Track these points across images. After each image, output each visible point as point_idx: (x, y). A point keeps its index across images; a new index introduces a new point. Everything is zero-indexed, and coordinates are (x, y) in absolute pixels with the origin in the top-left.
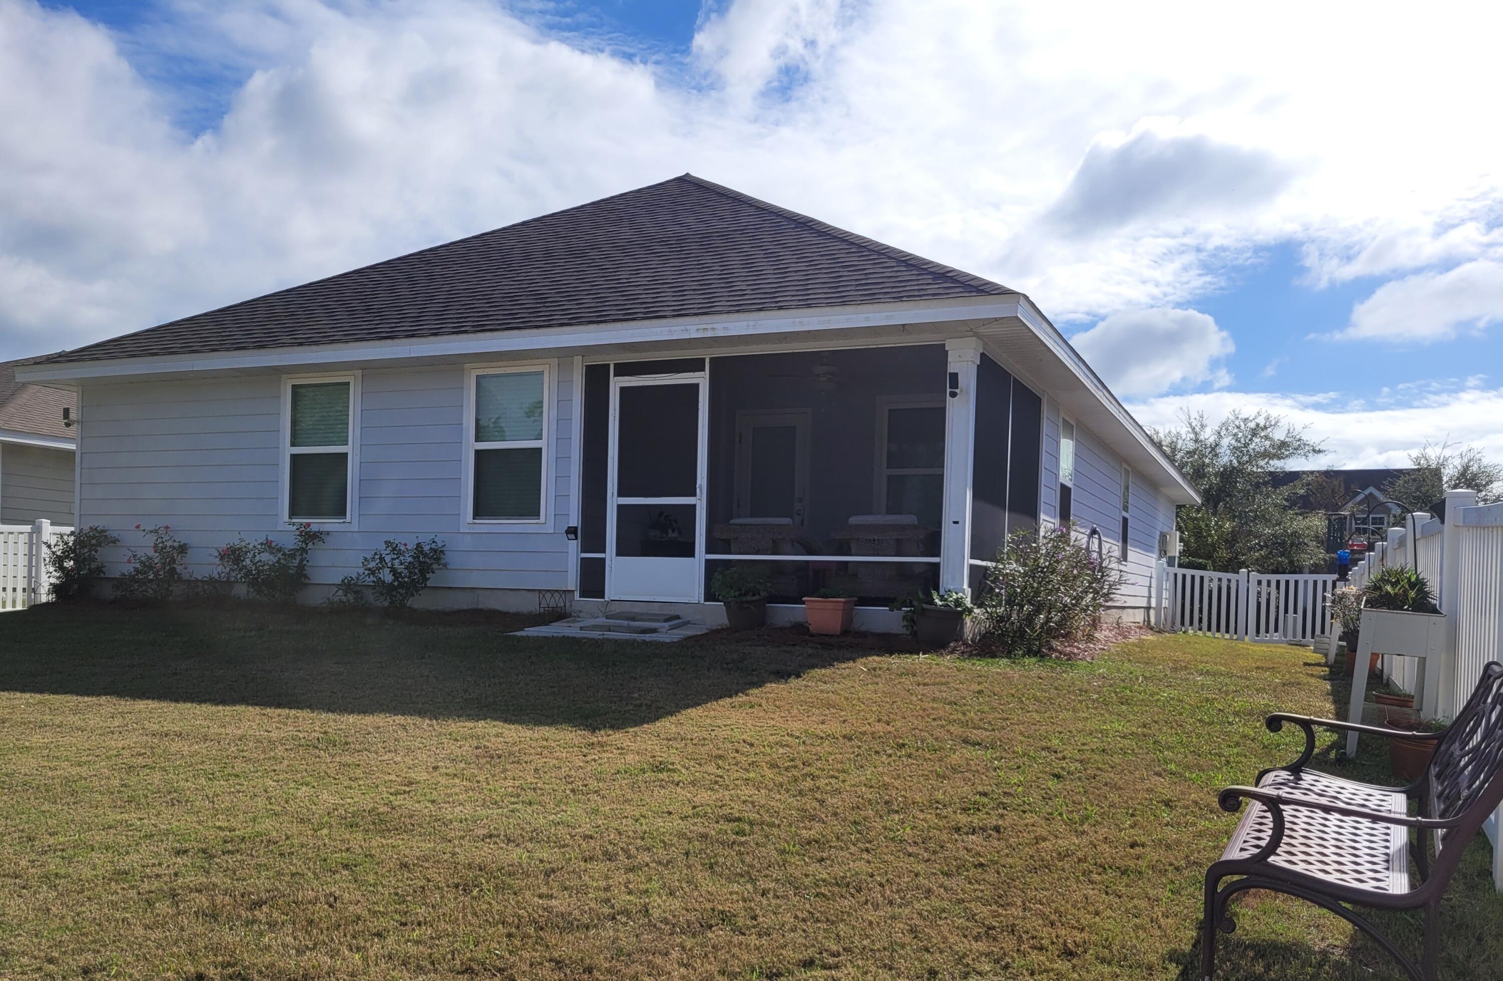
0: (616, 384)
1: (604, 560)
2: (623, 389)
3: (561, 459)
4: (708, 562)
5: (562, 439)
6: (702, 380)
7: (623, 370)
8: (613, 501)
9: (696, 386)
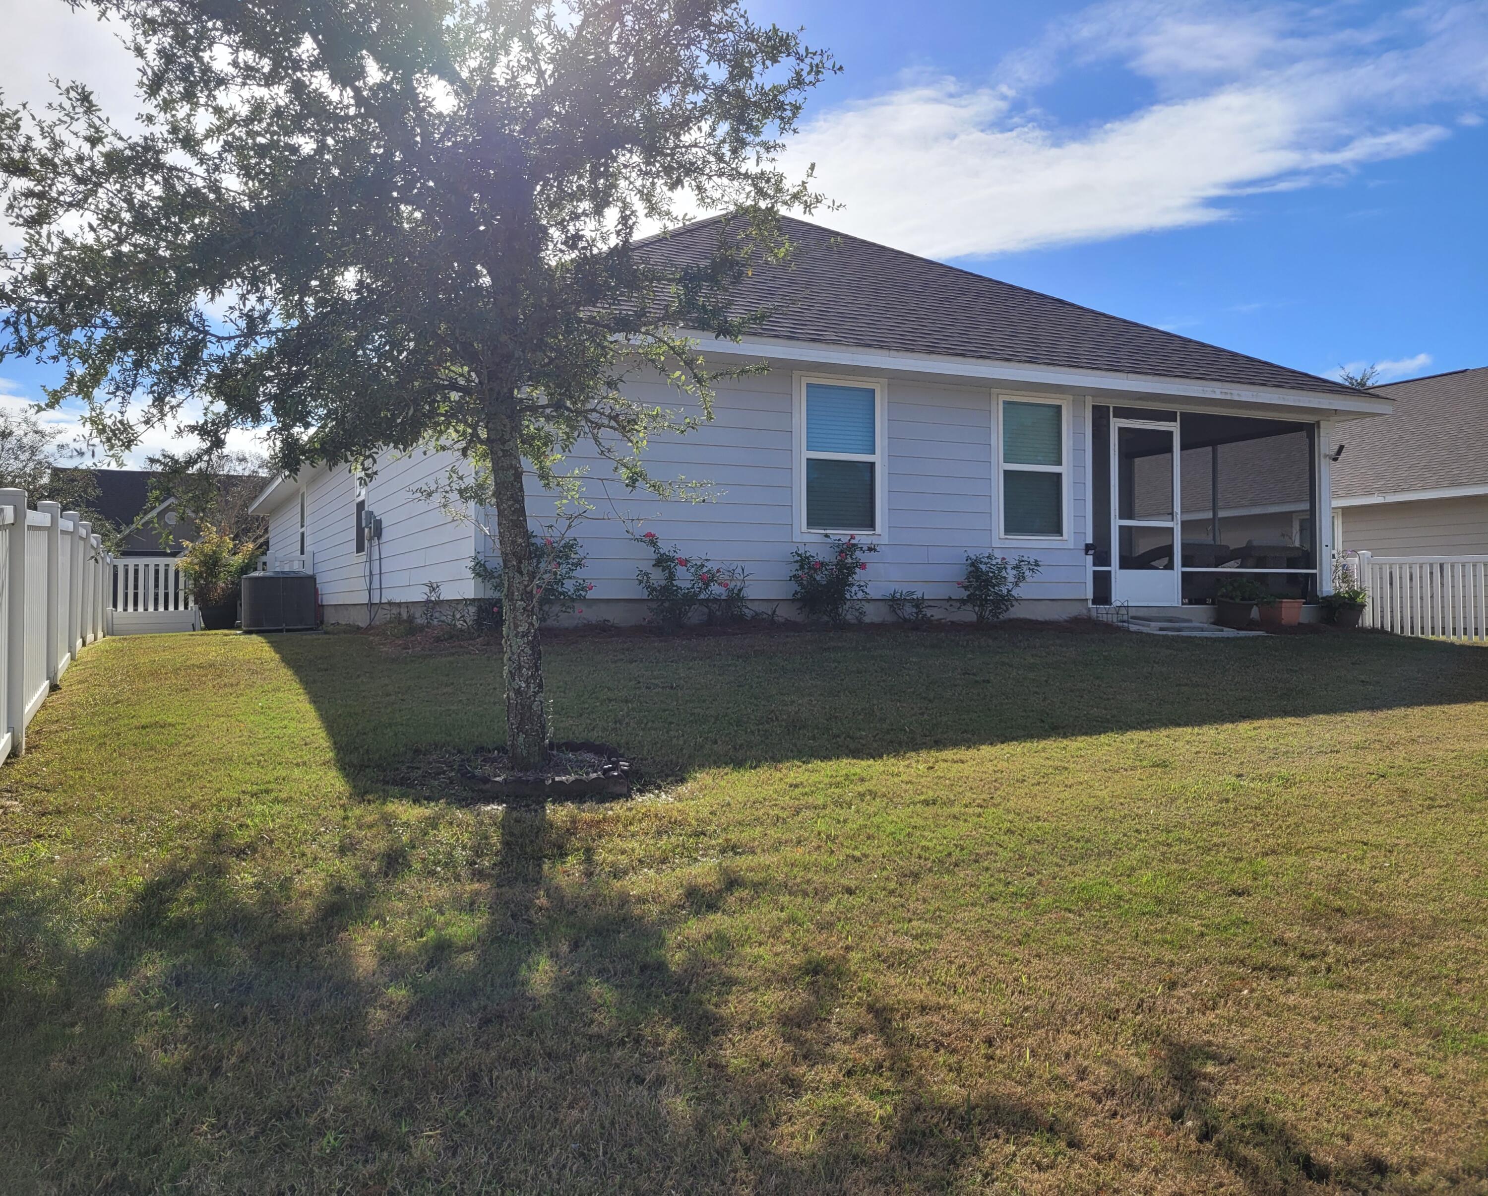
0: (1116, 424)
1: (1110, 572)
2: (1120, 429)
3: (1078, 483)
4: (1183, 573)
5: (1078, 466)
6: (1174, 428)
7: (1121, 413)
8: (1116, 523)
9: (1171, 433)
